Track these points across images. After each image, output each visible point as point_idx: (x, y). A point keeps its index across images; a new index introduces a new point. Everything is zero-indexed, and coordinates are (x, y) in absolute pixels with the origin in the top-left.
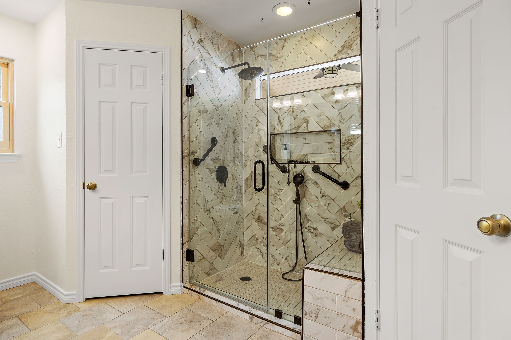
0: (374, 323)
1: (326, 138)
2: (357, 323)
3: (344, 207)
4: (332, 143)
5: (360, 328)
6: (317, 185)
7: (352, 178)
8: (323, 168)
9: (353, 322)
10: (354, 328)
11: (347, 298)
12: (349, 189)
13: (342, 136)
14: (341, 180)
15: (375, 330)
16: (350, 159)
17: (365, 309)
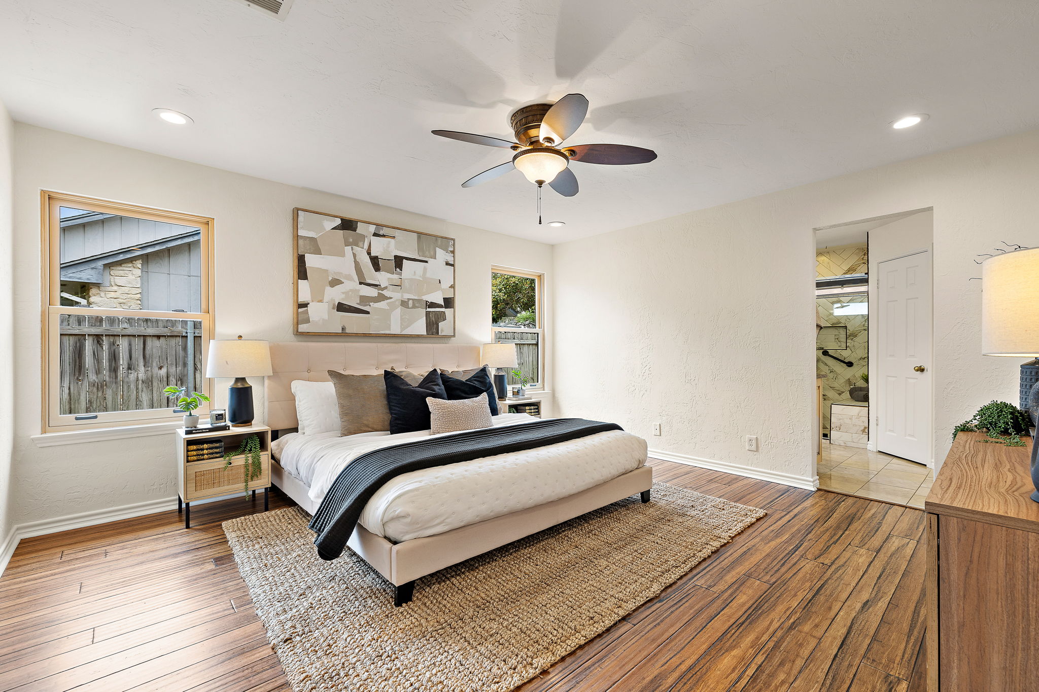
0: (875, 422)
1: (834, 332)
2: (865, 428)
3: (849, 379)
4: (838, 335)
5: (867, 431)
6: (826, 364)
7: (855, 359)
8: (831, 352)
9: (863, 428)
10: (863, 431)
11: (859, 416)
12: (854, 366)
13: (848, 331)
14: (846, 361)
15: (876, 426)
16: (854, 346)
17: (870, 414)
